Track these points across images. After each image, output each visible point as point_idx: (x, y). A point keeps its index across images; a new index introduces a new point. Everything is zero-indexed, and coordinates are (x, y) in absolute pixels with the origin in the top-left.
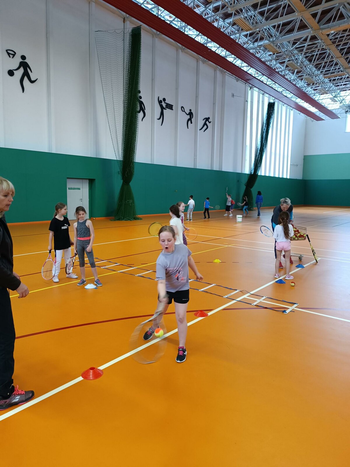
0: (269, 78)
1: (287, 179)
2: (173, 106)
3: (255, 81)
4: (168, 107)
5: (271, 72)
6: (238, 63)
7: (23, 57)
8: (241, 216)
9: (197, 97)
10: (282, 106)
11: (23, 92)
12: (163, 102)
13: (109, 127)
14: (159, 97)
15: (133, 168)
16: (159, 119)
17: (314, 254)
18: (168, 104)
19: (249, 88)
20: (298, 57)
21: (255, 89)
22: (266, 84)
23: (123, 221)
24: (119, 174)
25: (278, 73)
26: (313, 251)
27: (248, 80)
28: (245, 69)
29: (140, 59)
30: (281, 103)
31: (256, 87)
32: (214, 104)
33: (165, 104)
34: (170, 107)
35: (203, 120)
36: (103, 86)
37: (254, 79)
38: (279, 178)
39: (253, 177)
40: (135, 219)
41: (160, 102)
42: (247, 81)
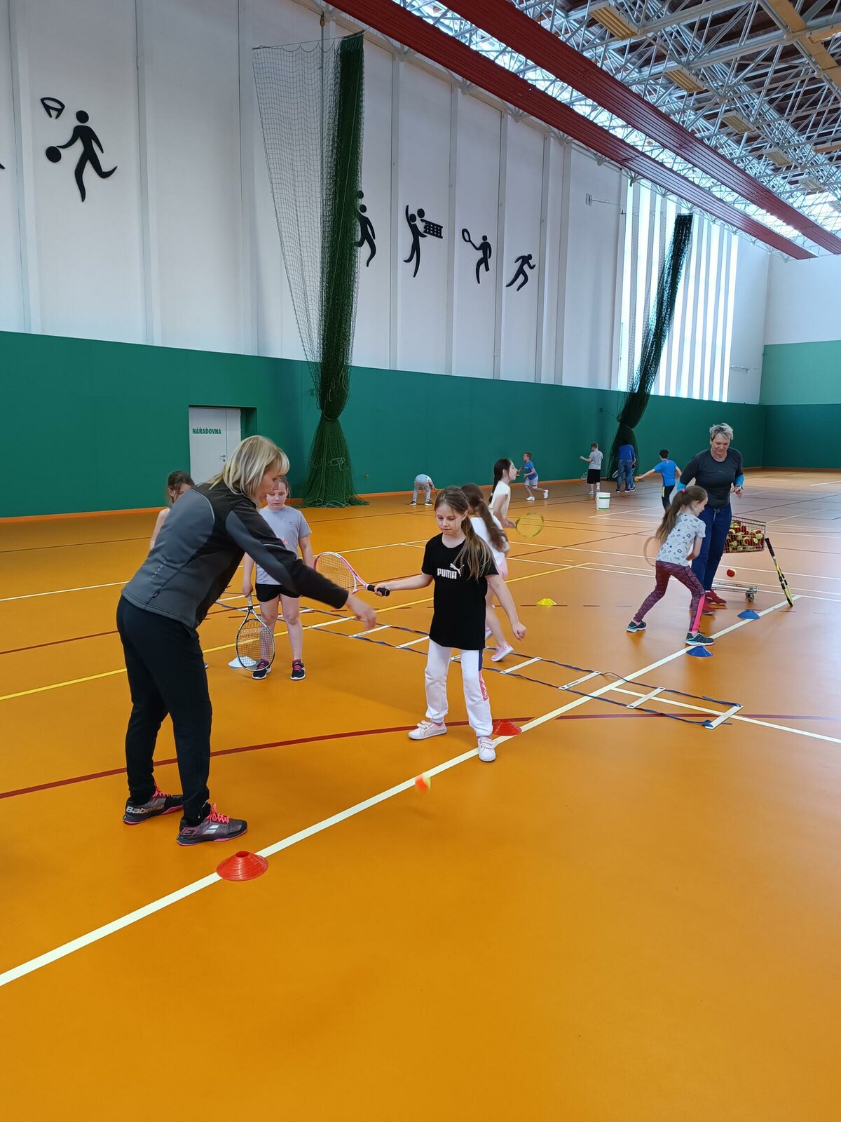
0: (677, 154)
1: (720, 403)
2: (442, 228)
3: (643, 162)
4: (430, 230)
5: (683, 141)
6: (603, 118)
7: (82, 116)
8: (607, 495)
9: (500, 205)
10: (711, 223)
11: (83, 201)
12: (418, 218)
13: (289, 282)
14: (408, 206)
15: (347, 382)
16: (409, 261)
17: (783, 585)
18: (430, 223)
19: (629, 180)
20: (752, 102)
21: (643, 181)
22: (671, 170)
23: (324, 509)
24: (312, 394)
25: (701, 141)
26: (780, 578)
27: (627, 160)
28: (619, 133)
29: (360, 113)
30: (707, 216)
31: (645, 177)
32: (543, 221)
33: (424, 224)
34: (435, 230)
35: (516, 262)
36: (274, 181)
37: (641, 157)
38: (701, 401)
39: (638, 400)
40: (353, 502)
41: (411, 219)
42: (623, 162)
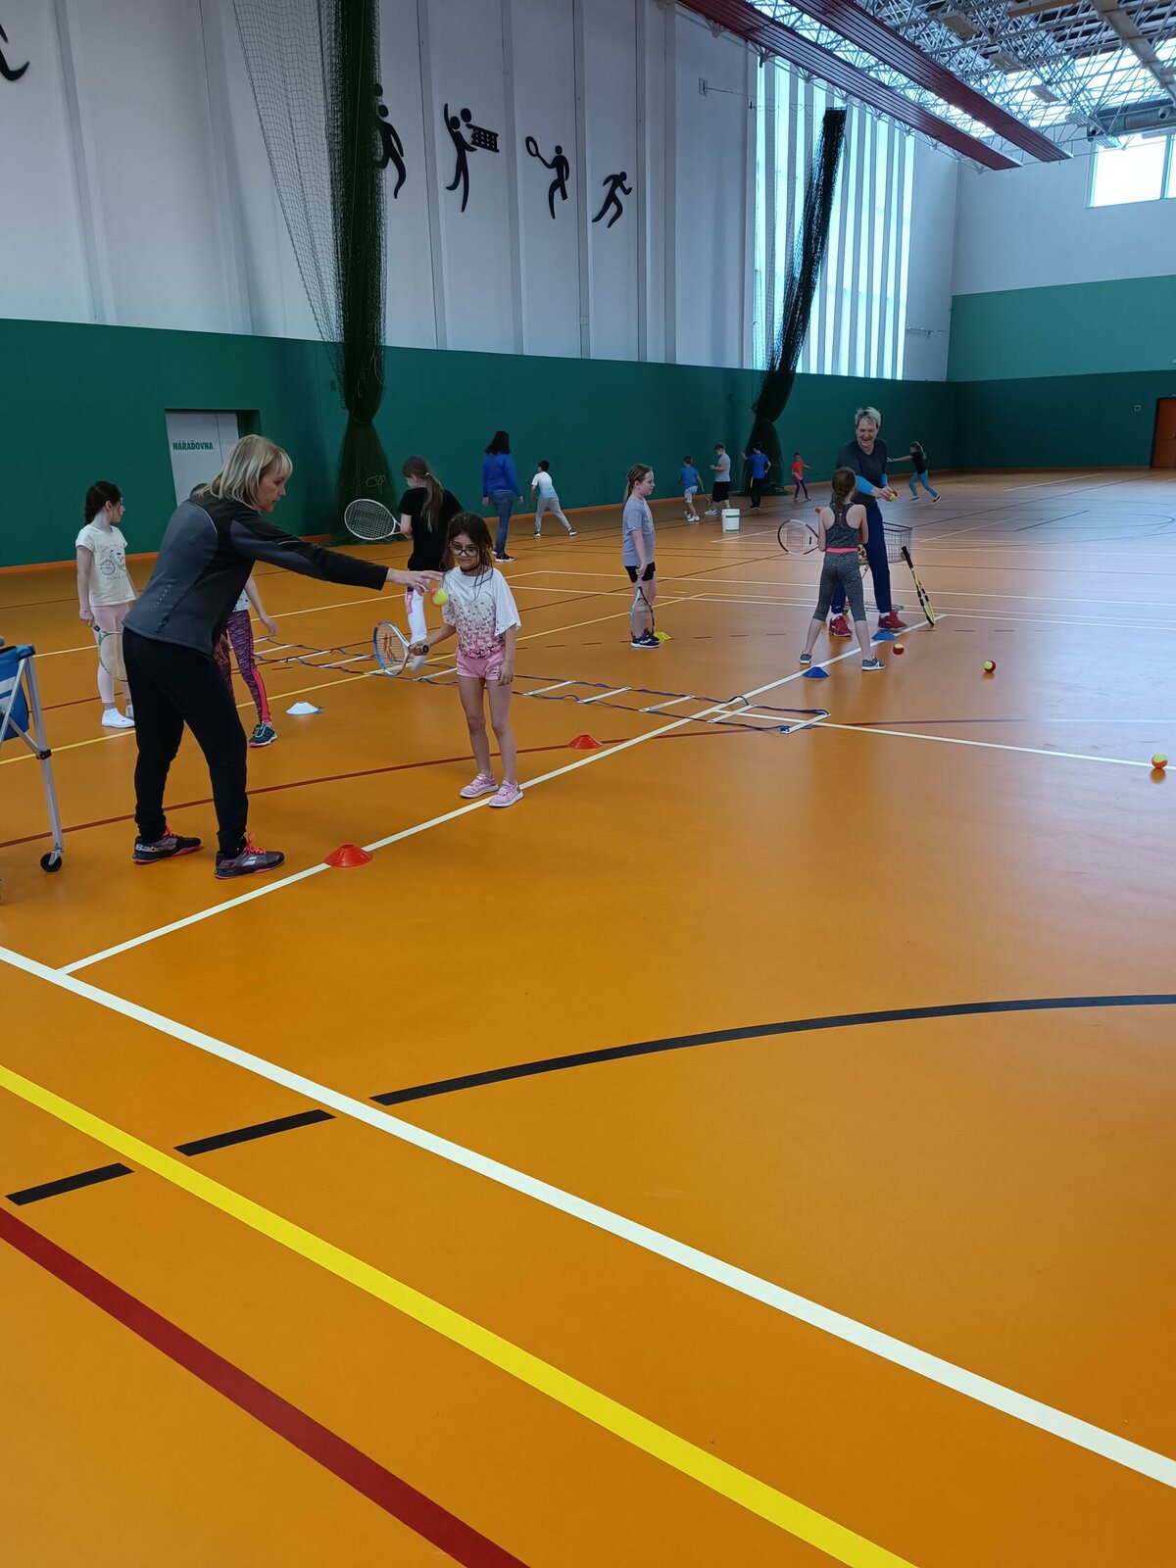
0: (822, 22)
1: (893, 382)
2: (497, 135)
3: (777, 33)
8: (736, 512)
9: (578, 99)
10: (875, 118)
12: (463, 124)
13: (288, 225)
14: (446, 106)
15: (380, 369)
16: (452, 188)
17: (921, 601)
18: (480, 130)
19: (759, 58)
21: (778, 60)
22: (815, 45)
24: (334, 389)
25: (852, 2)
26: (919, 592)
27: (753, 30)
30: (869, 109)
31: (778, 54)
32: (639, 122)
34: (486, 140)
35: (604, 184)
36: (255, 76)
37: (772, 26)
38: (866, 380)
39: (780, 378)
41: (452, 124)
42: (748, 33)
